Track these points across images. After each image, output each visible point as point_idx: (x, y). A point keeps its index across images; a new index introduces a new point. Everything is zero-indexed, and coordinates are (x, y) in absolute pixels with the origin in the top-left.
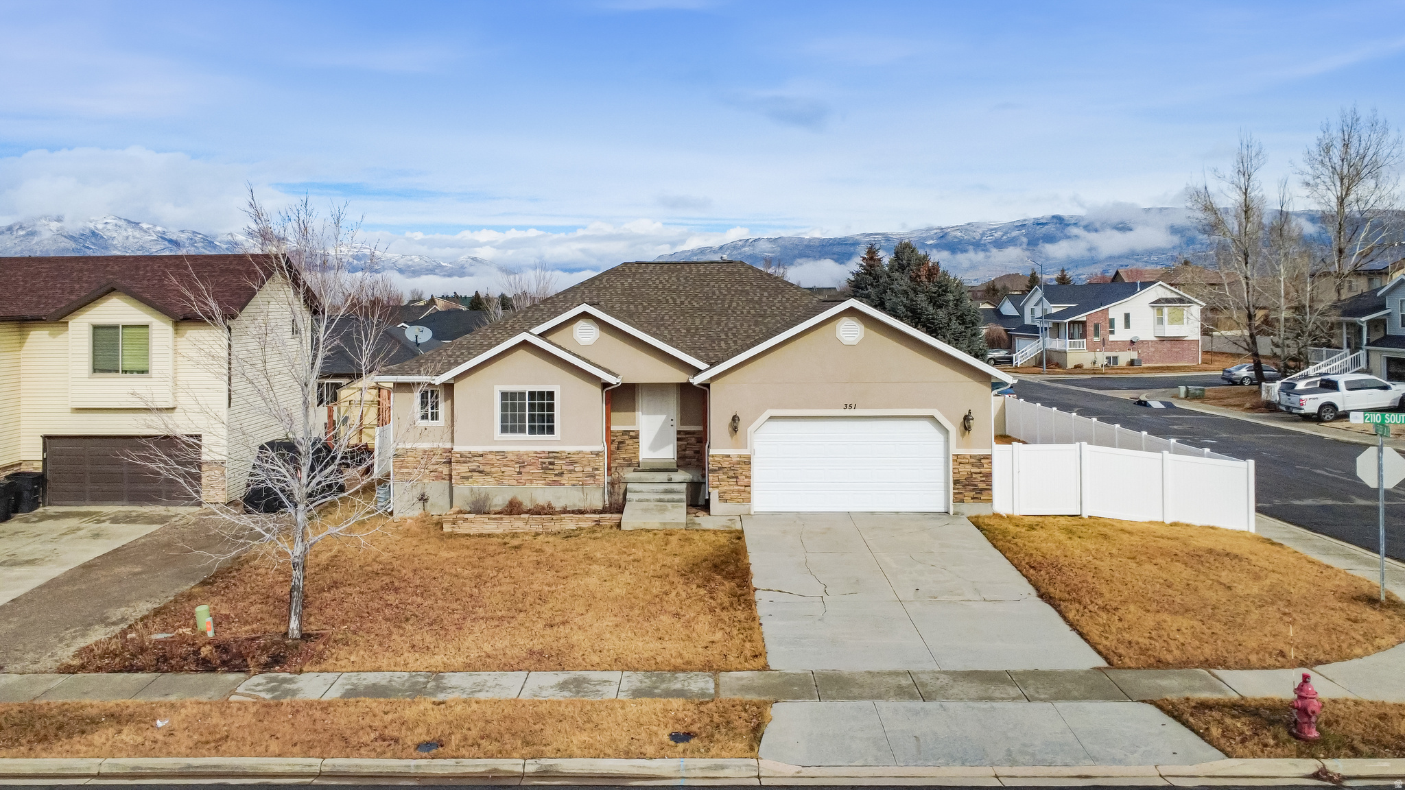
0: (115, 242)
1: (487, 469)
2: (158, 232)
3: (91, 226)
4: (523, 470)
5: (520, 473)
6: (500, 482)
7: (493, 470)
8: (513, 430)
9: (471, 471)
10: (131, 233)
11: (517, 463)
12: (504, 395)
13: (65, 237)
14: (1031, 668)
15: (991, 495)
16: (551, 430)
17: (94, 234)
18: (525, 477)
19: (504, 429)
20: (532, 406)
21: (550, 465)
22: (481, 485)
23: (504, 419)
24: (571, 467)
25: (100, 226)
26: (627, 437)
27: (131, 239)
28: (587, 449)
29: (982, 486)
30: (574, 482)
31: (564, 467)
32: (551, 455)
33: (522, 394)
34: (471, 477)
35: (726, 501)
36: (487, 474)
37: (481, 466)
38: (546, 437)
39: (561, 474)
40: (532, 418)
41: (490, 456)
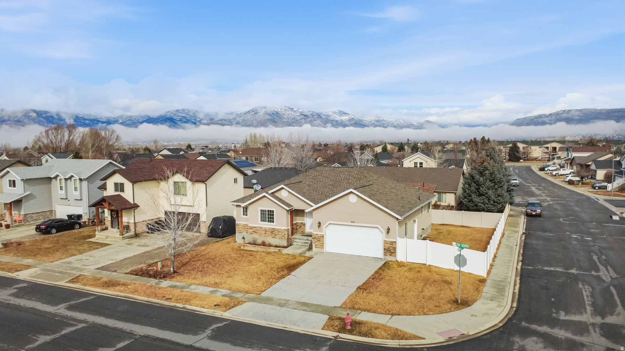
0: (285, 116)
1: (257, 231)
2: (300, 112)
3: (276, 110)
4: (266, 233)
5: (265, 233)
6: (260, 235)
7: (258, 232)
8: (264, 221)
9: (253, 232)
10: (290, 113)
11: (264, 230)
12: (261, 210)
13: (267, 114)
14: (319, 304)
15: (396, 255)
16: (273, 222)
17: (277, 113)
18: (266, 235)
19: (261, 220)
20: (268, 214)
21: (273, 232)
22: (255, 236)
23: (261, 217)
24: (278, 233)
25: (279, 110)
26: (302, 225)
27: (290, 114)
28: (283, 228)
29: (393, 251)
30: (279, 238)
31: (277, 233)
32: (273, 229)
33: (266, 210)
34: (253, 233)
35: (317, 248)
36: (257, 233)
37: (255, 230)
38: (272, 224)
39: (276, 235)
40: (268, 218)
41: (258, 228)
